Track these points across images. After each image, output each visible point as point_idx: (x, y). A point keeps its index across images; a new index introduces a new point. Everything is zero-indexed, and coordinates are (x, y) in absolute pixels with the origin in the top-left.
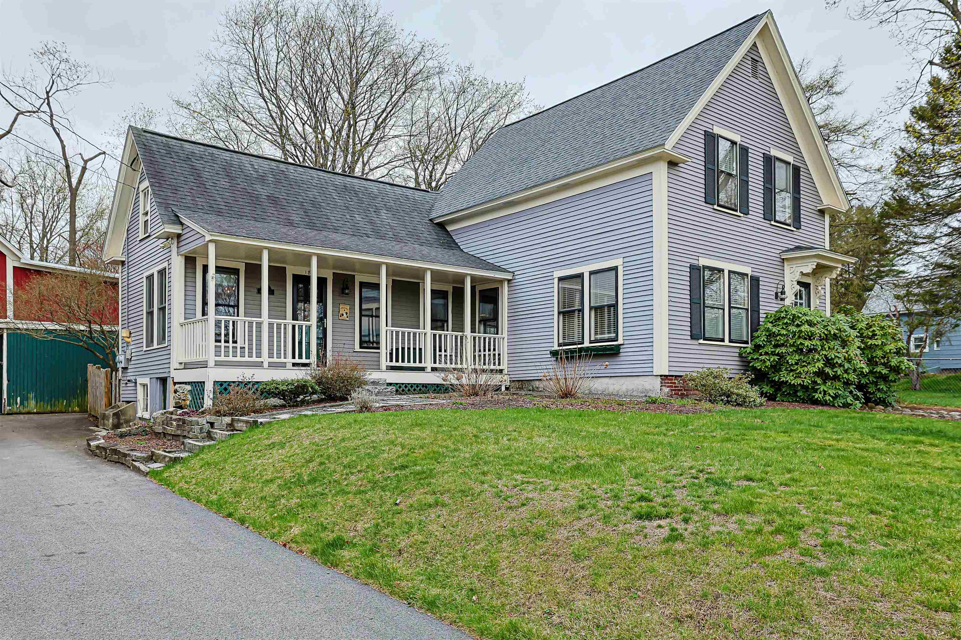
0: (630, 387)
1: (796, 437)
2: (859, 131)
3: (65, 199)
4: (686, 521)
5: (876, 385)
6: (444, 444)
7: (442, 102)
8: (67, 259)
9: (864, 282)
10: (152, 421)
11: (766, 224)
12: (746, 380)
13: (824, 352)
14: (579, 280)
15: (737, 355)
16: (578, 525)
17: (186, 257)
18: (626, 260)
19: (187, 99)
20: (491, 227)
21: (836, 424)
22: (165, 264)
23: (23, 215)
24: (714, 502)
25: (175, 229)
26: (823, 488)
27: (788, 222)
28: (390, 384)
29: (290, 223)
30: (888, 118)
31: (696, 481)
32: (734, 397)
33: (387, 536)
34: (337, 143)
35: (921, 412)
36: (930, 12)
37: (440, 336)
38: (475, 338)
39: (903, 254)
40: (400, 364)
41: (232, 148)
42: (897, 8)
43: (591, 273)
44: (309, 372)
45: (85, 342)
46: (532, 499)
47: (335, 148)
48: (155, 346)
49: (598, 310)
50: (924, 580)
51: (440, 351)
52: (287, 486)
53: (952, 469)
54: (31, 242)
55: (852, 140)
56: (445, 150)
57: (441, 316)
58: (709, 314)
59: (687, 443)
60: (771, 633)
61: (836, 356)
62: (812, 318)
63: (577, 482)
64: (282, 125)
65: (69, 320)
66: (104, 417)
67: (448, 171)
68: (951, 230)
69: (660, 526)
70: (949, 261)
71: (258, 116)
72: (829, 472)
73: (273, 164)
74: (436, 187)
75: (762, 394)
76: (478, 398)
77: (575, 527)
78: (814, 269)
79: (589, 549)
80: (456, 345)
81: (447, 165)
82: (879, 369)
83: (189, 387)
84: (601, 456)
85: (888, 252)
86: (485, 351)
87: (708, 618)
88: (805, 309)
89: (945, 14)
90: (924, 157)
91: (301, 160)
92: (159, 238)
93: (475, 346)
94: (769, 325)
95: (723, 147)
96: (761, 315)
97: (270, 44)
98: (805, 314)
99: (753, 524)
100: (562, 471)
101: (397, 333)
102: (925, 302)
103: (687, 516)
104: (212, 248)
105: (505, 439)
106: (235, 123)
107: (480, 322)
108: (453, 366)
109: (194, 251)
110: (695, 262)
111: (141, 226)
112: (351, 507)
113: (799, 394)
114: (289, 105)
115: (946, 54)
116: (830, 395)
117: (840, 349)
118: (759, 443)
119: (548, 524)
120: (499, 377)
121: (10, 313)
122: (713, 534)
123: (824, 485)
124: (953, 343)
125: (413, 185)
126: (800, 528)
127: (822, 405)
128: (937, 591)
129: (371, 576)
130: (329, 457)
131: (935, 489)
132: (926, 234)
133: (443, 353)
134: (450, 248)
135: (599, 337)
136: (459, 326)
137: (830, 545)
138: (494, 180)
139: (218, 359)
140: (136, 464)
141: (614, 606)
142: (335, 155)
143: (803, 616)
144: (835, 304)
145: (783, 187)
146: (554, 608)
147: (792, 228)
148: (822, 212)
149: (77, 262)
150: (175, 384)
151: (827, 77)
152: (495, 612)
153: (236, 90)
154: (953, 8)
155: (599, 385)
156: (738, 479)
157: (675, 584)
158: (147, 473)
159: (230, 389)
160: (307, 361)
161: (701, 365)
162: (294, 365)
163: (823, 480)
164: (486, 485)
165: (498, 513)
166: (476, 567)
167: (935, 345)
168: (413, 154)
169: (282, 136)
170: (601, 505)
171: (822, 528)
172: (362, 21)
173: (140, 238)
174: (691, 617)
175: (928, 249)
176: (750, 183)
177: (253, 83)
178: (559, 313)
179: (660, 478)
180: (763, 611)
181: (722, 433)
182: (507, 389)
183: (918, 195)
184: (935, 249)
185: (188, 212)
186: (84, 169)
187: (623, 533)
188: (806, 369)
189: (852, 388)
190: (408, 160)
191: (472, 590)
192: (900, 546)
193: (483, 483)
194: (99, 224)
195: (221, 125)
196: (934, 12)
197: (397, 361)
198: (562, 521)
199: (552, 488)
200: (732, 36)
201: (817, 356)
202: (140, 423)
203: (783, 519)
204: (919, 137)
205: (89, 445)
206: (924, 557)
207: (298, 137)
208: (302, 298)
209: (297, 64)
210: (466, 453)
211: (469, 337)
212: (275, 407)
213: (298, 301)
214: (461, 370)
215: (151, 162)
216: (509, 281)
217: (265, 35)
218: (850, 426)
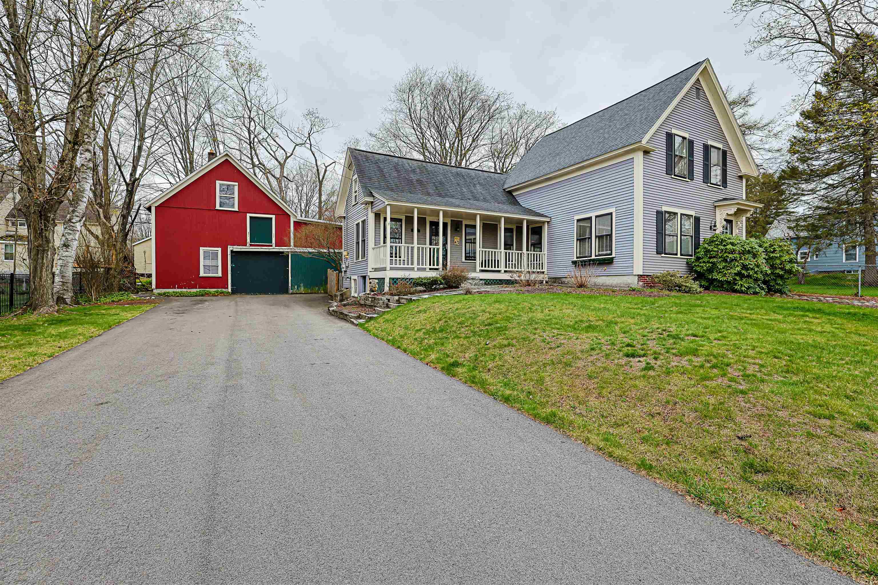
0: (619, 282)
1: (724, 311)
2: (765, 128)
3: (316, 187)
4: (656, 359)
5: (776, 281)
6: (512, 312)
7: (509, 125)
8: (317, 216)
9: (767, 219)
10: (359, 298)
11: (705, 185)
12: (691, 278)
13: (741, 261)
14: (589, 221)
15: (685, 263)
16: (590, 359)
17: (375, 214)
18: (617, 209)
19: (375, 132)
20: (538, 192)
21: (749, 304)
22: (365, 218)
23: (297, 195)
24: (673, 349)
25: (370, 199)
26: (742, 342)
27: (719, 184)
28: (481, 280)
29: (429, 194)
30: (786, 119)
31: (662, 336)
32: (684, 288)
33: (482, 361)
34: (452, 150)
35: (805, 298)
36: (816, 51)
37: (509, 253)
38: (528, 254)
39: (794, 201)
40: (487, 269)
41: (397, 155)
42: (792, 51)
43: (596, 217)
44: (438, 273)
45: (326, 258)
46: (563, 344)
47: (451, 153)
48: (360, 260)
49: (600, 238)
50: (812, 399)
51: (509, 261)
52: (428, 333)
53: (829, 333)
54: (301, 210)
55: (760, 133)
56: (511, 151)
57: (509, 243)
58: (668, 239)
59: (655, 314)
60: (710, 426)
61: (749, 264)
62: (733, 241)
63: (589, 335)
64: (423, 142)
65: (319, 247)
66: (336, 296)
67: (513, 162)
68: (827, 185)
69: (639, 361)
70: (826, 205)
71: (411, 139)
72: (745, 333)
73: (420, 163)
74: (506, 171)
75: (701, 286)
76: (530, 287)
77: (589, 360)
78: (735, 212)
79: (597, 373)
80: (518, 258)
81: (512, 159)
82: (777, 271)
83: (377, 281)
84: (603, 320)
85: (783, 200)
86: (534, 261)
87: (670, 415)
88: (729, 235)
89: (826, 52)
90: (810, 141)
91: (433, 160)
92: (362, 204)
93: (528, 259)
94: (706, 245)
95: (678, 141)
96: (701, 240)
97: (417, 100)
98: (729, 239)
99: (698, 362)
100: (581, 328)
101: (485, 252)
102: (808, 231)
103: (657, 356)
104: (388, 208)
105: (547, 310)
106: (399, 142)
107: (531, 245)
108: (516, 269)
109: (380, 210)
110: (660, 209)
111: (353, 198)
112: (462, 345)
113: (724, 286)
114: (427, 132)
115: (825, 77)
116: (745, 287)
117: (752, 259)
118: (700, 314)
119: (573, 358)
120: (542, 275)
121: (292, 244)
122: (673, 367)
123: (743, 340)
124: (827, 255)
125: (493, 171)
126: (728, 365)
127: (740, 293)
128: (820, 406)
129: (473, 382)
130: (449, 319)
131: (817, 344)
132: (810, 188)
133: (511, 263)
134: (515, 205)
135: (601, 253)
136: (519, 248)
137: (748, 376)
138: (540, 166)
139: (391, 266)
140: (352, 320)
141: (612, 405)
142: (451, 156)
143: (730, 417)
144: (748, 233)
145: (716, 163)
146: (577, 405)
147: (721, 188)
148: (741, 177)
149: (322, 218)
150: (370, 279)
151: (743, 96)
152: (543, 405)
153: (400, 125)
154: (831, 48)
155: (601, 280)
156: (688, 335)
157: (649, 395)
158: (357, 325)
159: (397, 282)
160: (437, 267)
161: (663, 269)
162: (430, 269)
163: (742, 337)
164: (537, 336)
165: (544, 351)
166: (532, 380)
167: (815, 257)
168: (493, 154)
169: (423, 148)
170: (604, 348)
171: (742, 366)
172: (465, 84)
173: (353, 204)
174: (659, 414)
175: (811, 198)
176: (695, 162)
177: (408, 122)
178: (577, 240)
179: (639, 334)
180: (705, 412)
181: (677, 309)
182: (546, 282)
183: (805, 165)
184: (816, 198)
185: (377, 190)
186: (326, 171)
187: (618, 365)
188: (729, 271)
189: (759, 282)
190: (490, 157)
191: (529, 392)
192: (795, 378)
193: (535, 334)
194: (332, 199)
195: (392, 144)
196: (818, 51)
197: (485, 267)
198: (581, 356)
199: (575, 338)
200: (683, 76)
201: (737, 264)
202: (353, 299)
203: (717, 359)
204: (806, 129)
205: (329, 310)
206: (811, 385)
207: (432, 148)
208: (434, 234)
209: (431, 109)
210: (525, 318)
211: (525, 253)
212: (421, 292)
213: (433, 235)
214: (521, 272)
215: (358, 165)
216: (548, 222)
217: (415, 95)
218: (758, 305)
